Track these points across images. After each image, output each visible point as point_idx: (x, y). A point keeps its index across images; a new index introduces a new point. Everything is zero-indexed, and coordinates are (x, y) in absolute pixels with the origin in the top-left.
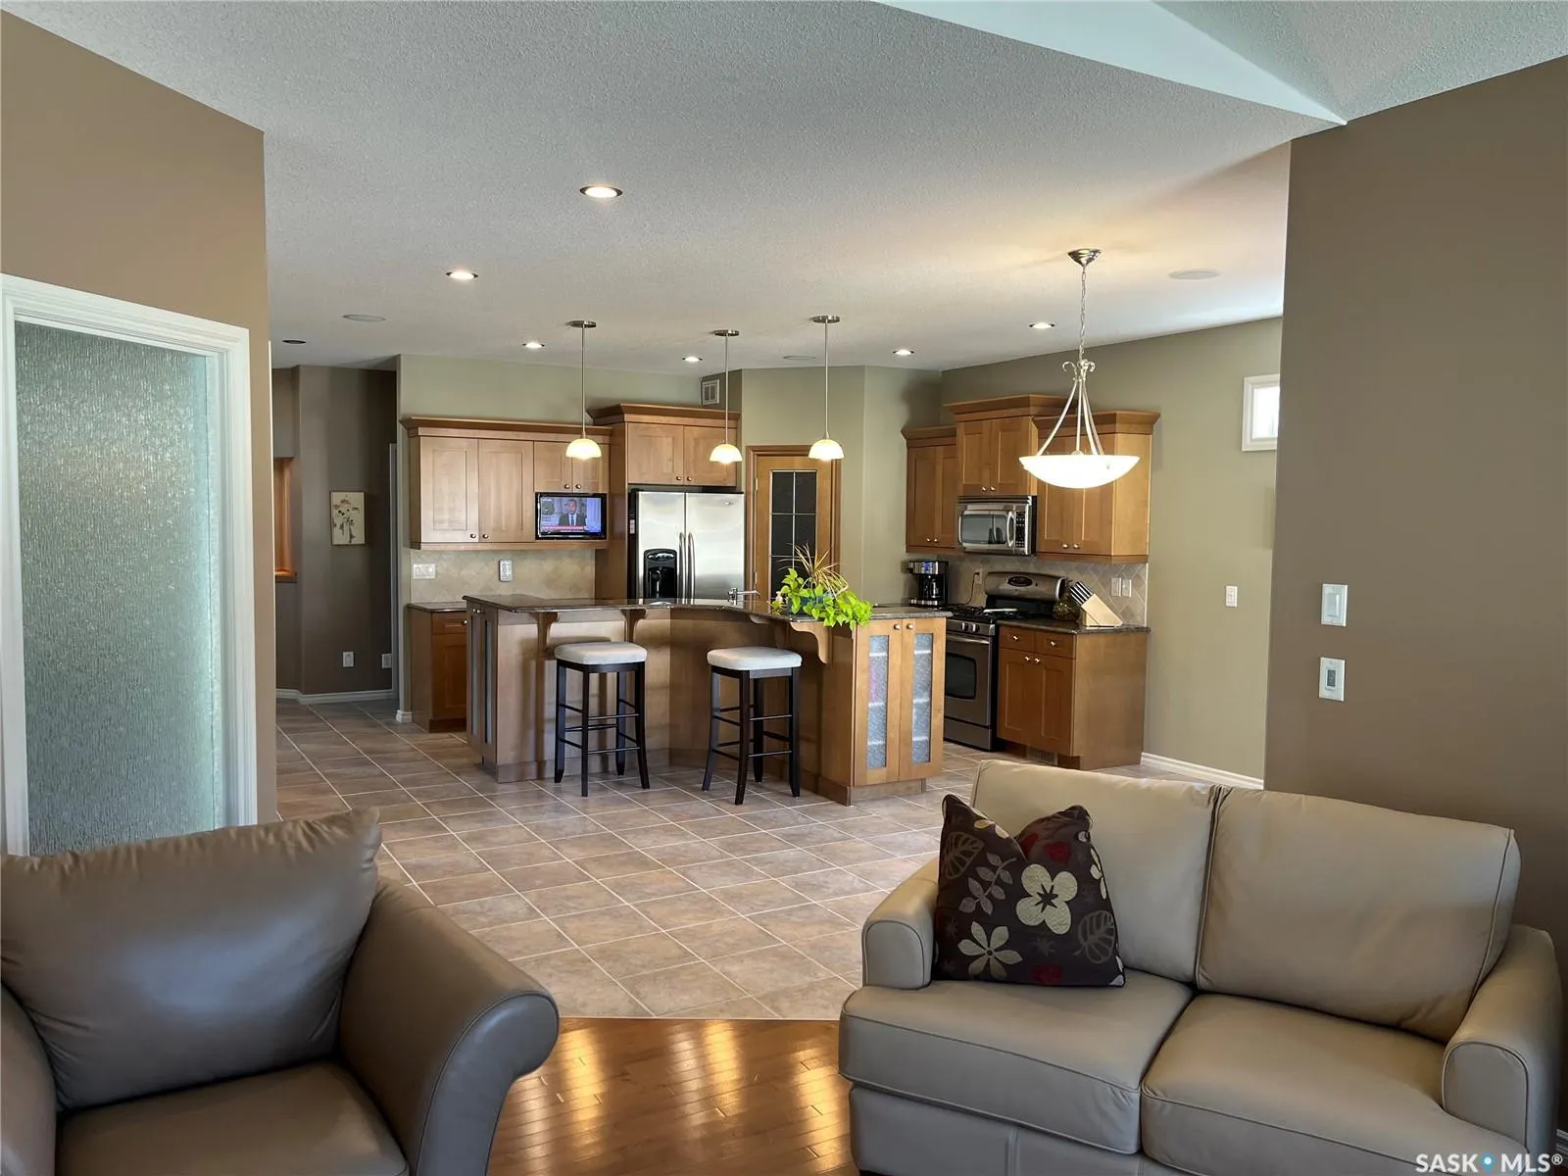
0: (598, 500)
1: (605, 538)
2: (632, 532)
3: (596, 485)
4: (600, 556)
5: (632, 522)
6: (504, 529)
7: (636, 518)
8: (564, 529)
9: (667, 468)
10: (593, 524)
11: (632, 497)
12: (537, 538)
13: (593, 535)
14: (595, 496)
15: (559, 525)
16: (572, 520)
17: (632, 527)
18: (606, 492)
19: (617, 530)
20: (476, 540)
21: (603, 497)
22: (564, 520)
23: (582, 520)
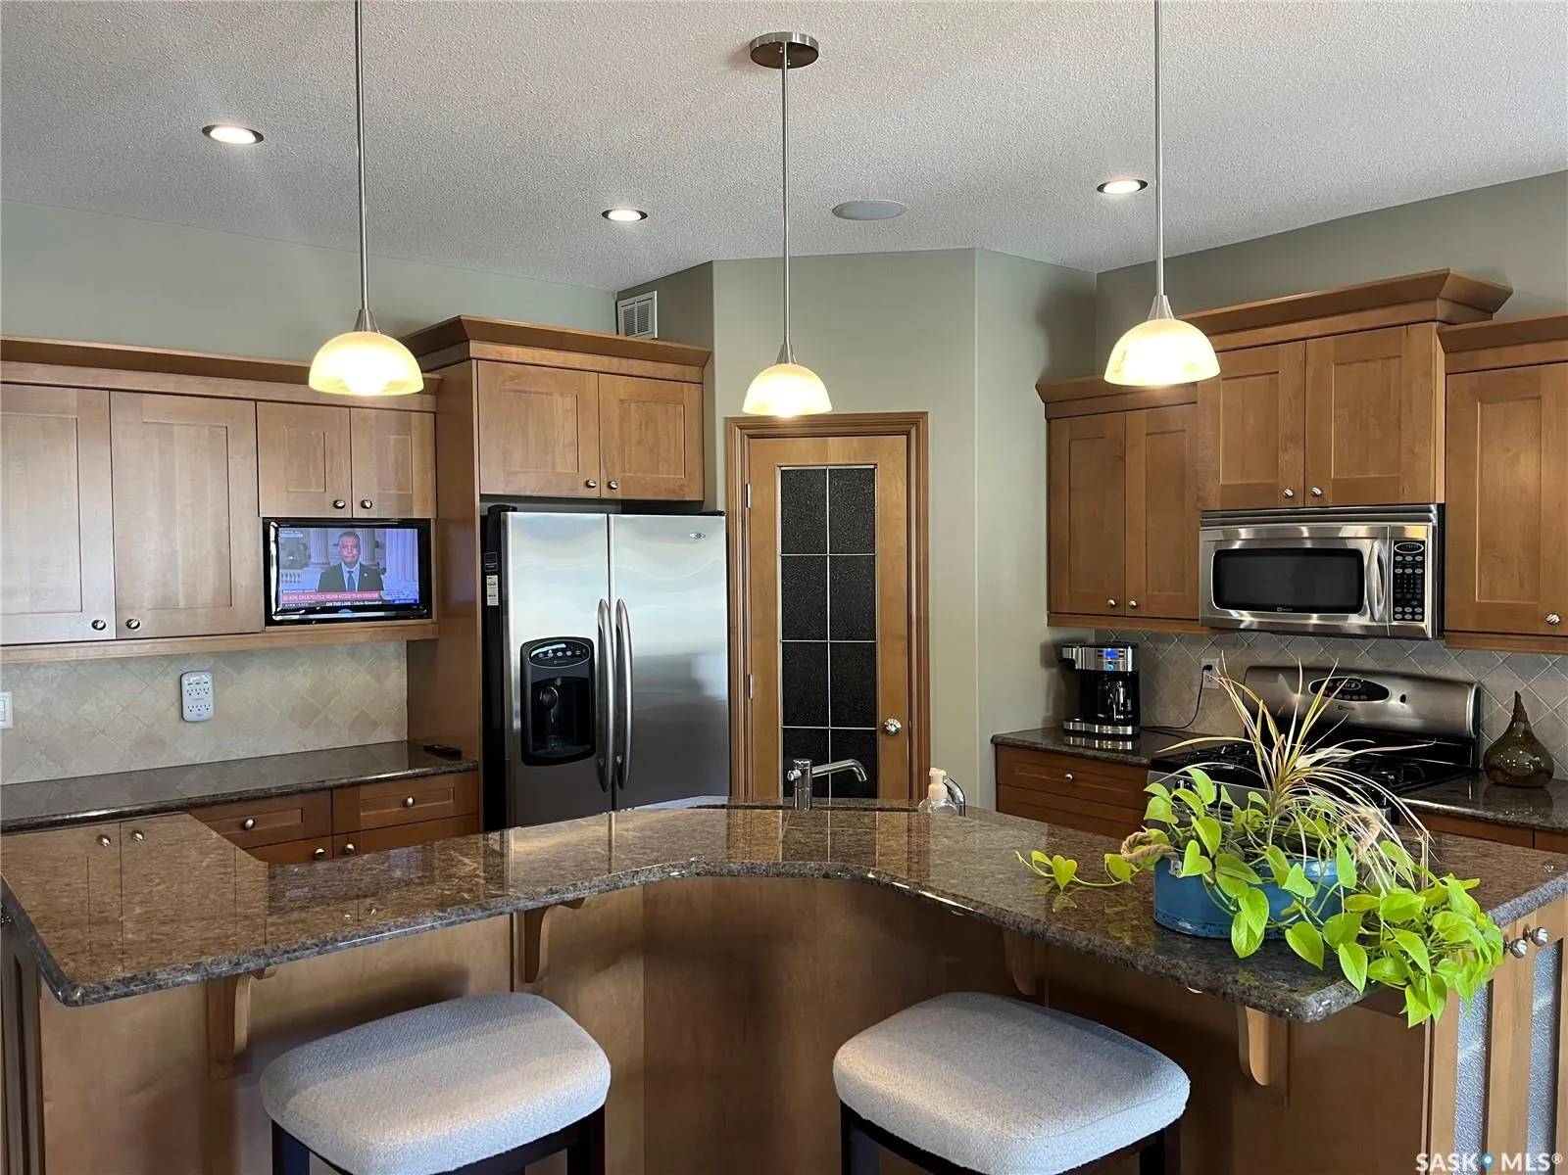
0: (411, 534)
1: (429, 615)
2: (493, 601)
3: (405, 499)
4: (418, 655)
5: (493, 579)
6: (182, 604)
7: (500, 571)
8: (331, 598)
9: (565, 464)
10: (401, 583)
11: (490, 523)
12: (269, 621)
13: (398, 611)
14: (404, 524)
15: (321, 590)
16: (350, 578)
17: (492, 590)
18: (430, 515)
19: (458, 595)
20: (109, 633)
21: (421, 526)
22: (331, 579)
23: (373, 578)
